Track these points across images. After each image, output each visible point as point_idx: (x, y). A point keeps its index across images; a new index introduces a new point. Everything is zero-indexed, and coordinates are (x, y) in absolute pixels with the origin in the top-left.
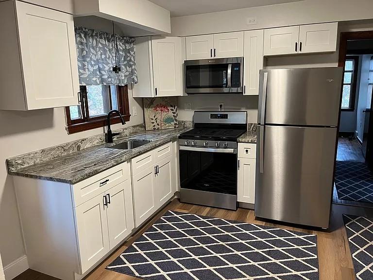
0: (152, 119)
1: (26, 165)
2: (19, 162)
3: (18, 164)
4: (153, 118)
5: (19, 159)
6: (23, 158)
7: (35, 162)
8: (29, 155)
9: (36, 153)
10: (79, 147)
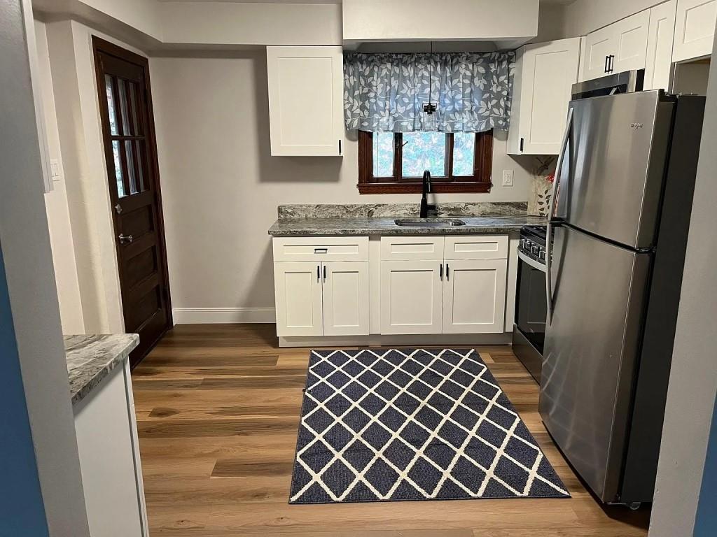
0: (541, 196)
1: (296, 216)
2: (290, 211)
3: (288, 213)
4: (543, 195)
5: (290, 207)
6: (293, 207)
7: (306, 216)
8: (301, 206)
9: (309, 206)
10: (370, 213)
